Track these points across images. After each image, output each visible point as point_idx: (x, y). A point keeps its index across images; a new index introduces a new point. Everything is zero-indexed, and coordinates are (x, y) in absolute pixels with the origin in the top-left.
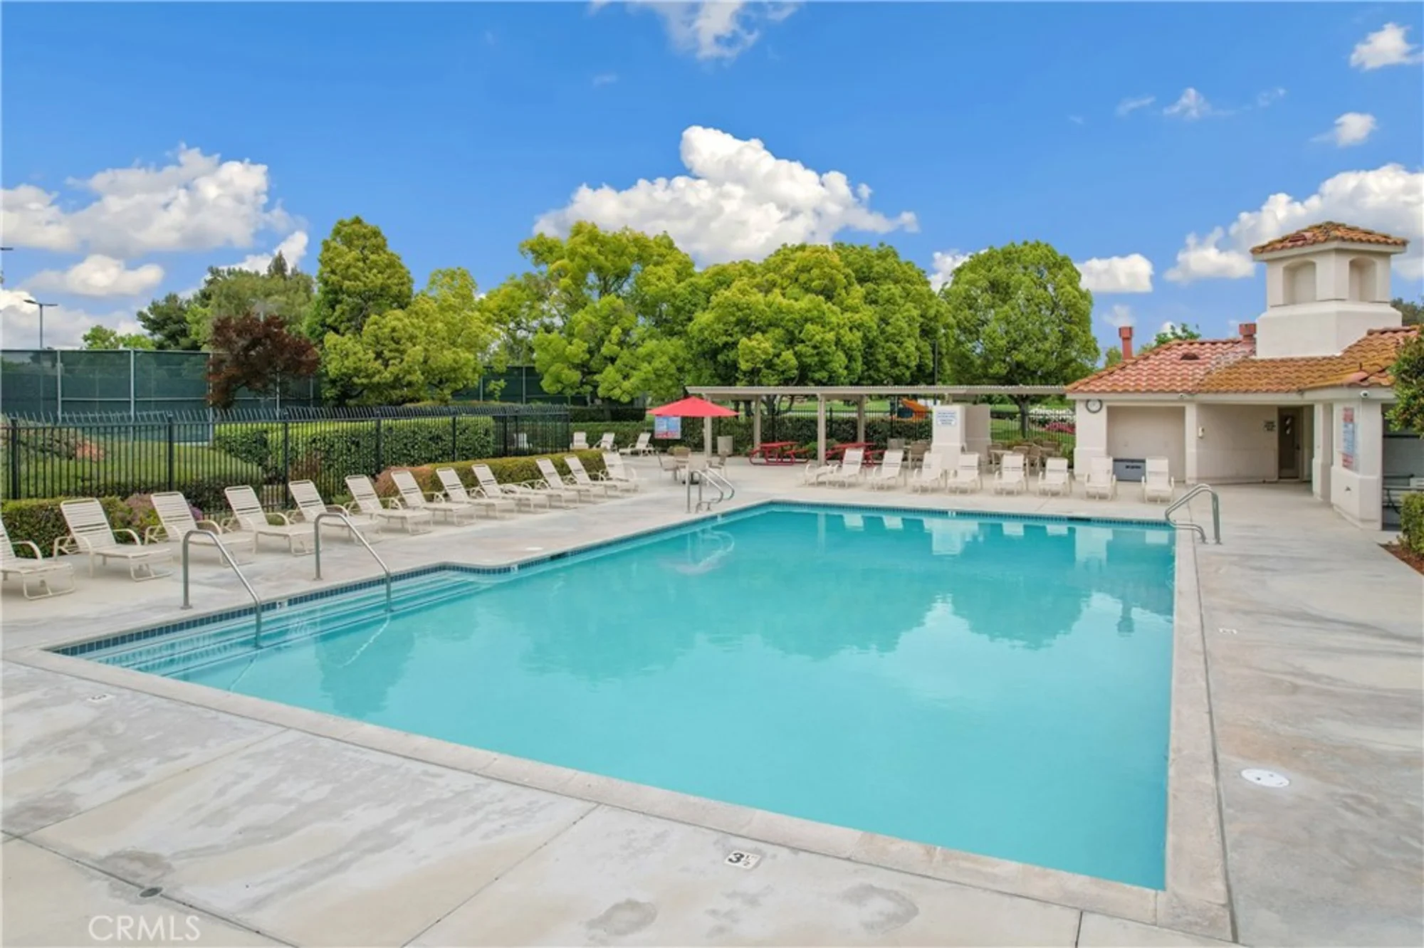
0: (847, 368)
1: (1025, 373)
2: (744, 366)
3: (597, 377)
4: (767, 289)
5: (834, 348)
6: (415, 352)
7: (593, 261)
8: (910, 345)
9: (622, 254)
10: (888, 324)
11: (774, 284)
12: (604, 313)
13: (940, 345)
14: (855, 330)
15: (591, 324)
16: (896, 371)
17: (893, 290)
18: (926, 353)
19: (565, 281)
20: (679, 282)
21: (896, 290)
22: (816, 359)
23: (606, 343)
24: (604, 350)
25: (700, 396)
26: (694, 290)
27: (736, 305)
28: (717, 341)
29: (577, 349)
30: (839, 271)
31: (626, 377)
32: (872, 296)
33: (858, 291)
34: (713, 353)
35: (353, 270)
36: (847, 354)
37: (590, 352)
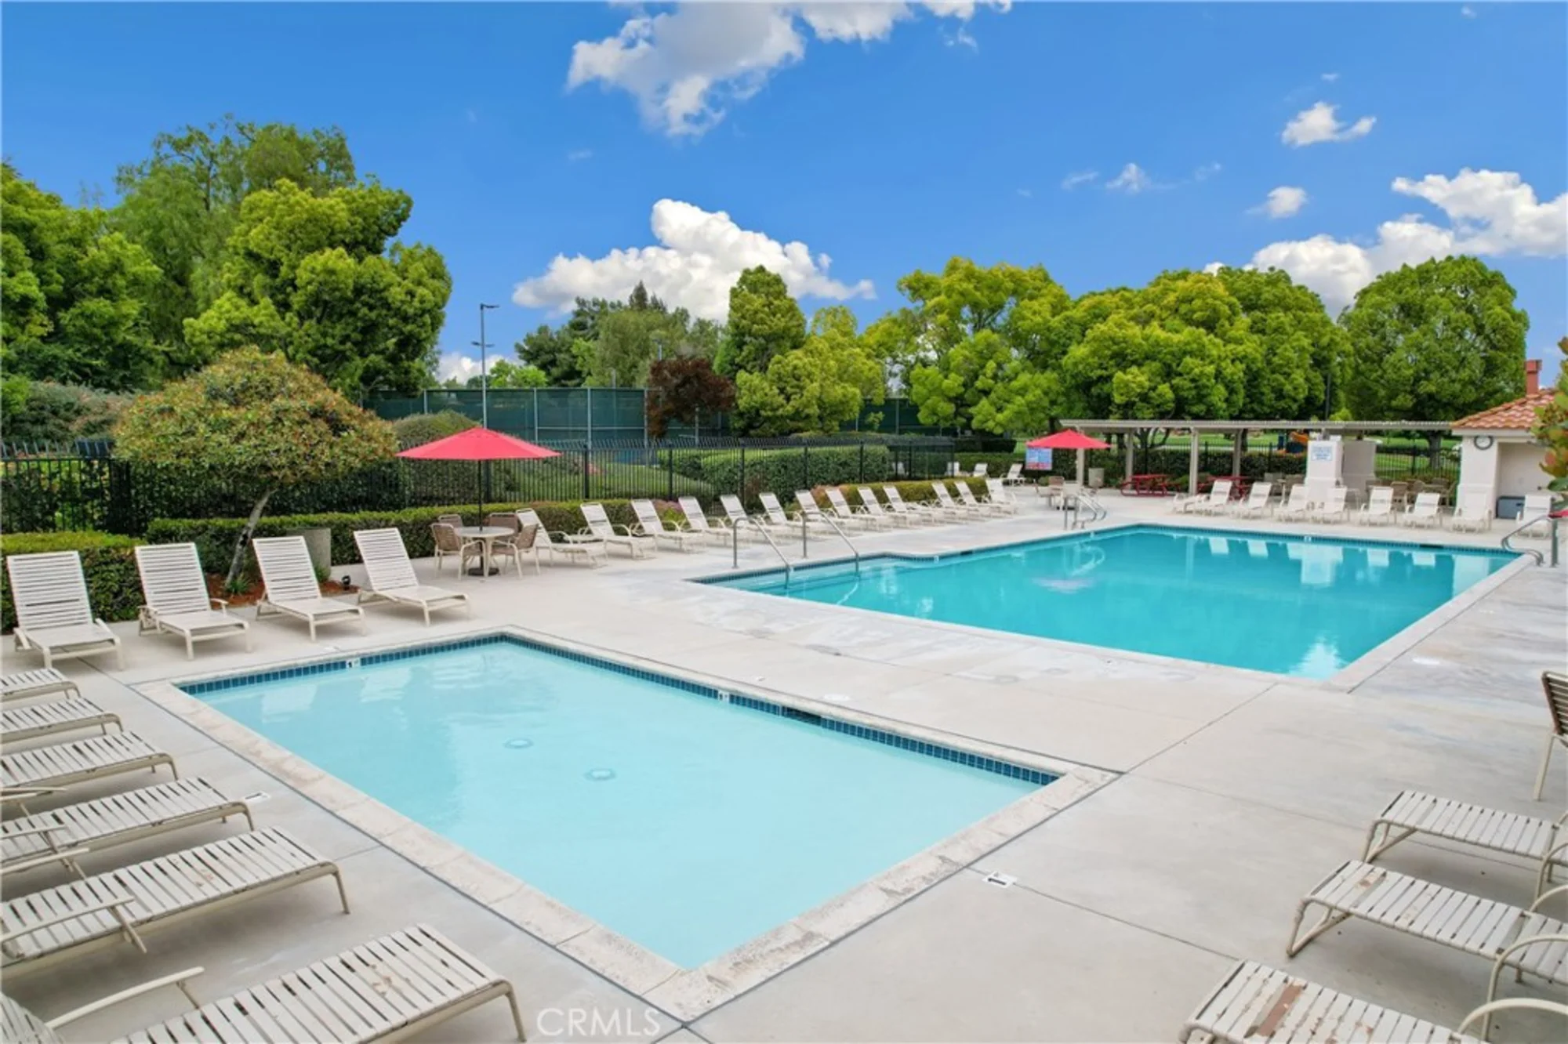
0: (1227, 400)
1: (1436, 404)
2: (1118, 399)
3: (972, 410)
4: (1144, 321)
5: (1213, 381)
6: (813, 388)
7: (970, 298)
8: (1299, 377)
9: (998, 289)
10: (1275, 354)
11: (1152, 315)
12: (979, 348)
13: (1334, 376)
14: (1238, 362)
15: (966, 358)
16: (1282, 404)
17: (1282, 319)
18: (1316, 384)
19: (942, 317)
20: (1053, 316)
21: (1285, 318)
22: (1194, 392)
23: (981, 377)
24: (978, 384)
25: (1073, 429)
26: (1069, 323)
27: (1112, 339)
28: (1091, 375)
29: (953, 382)
30: (1222, 301)
31: (1000, 410)
32: (1259, 325)
33: (1244, 320)
34: (1085, 386)
35: (761, 315)
36: (1227, 387)
37: (965, 385)
